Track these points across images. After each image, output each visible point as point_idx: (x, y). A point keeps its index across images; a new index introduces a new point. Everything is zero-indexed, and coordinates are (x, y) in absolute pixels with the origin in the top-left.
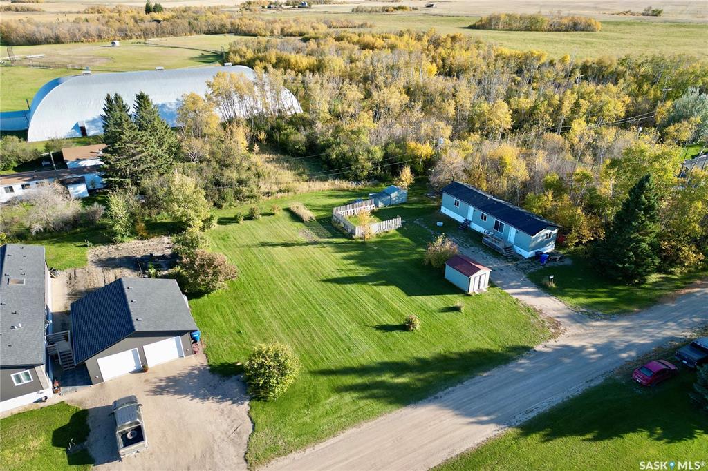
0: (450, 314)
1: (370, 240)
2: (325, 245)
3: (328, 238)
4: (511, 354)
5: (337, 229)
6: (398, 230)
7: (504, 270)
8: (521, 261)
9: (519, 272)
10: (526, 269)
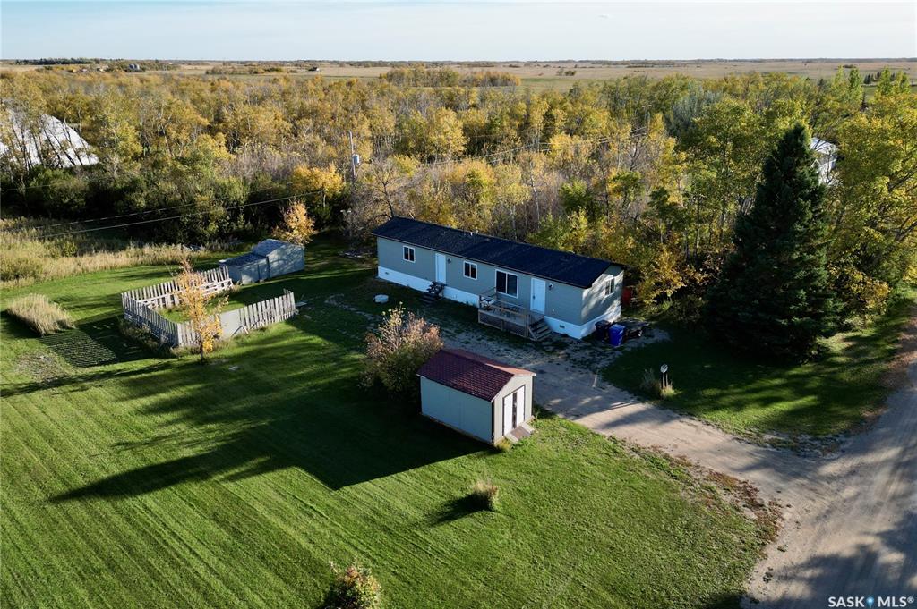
0: (465, 522)
1: (218, 354)
2: (86, 384)
3: (101, 364)
5: (130, 341)
6: (290, 321)
7: (547, 371)
8: (572, 348)
9: (581, 370)
10: (591, 361)
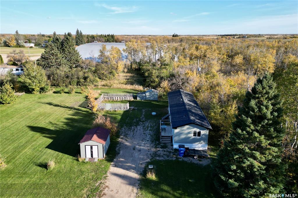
6: (126, 111)
7: (142, 151)
8: (165, 150)
9: (150, 156)
10: (159, 156)
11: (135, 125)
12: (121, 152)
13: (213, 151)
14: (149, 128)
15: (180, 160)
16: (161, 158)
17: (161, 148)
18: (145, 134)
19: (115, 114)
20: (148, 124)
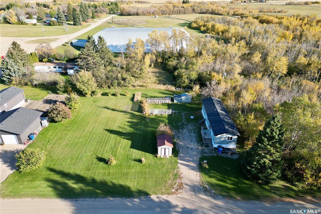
0: (136, 163)
1: (150, 117)
2: (128, 114)
3: (134, 111)
4: (136, 194)
6: (168, 115)
7: (193, 150)
8: (208, 148)
9: (200, 153)
10: (206, 153)
11: (181, 128)
12: (180, 151)
13: (239, 149)
14: (192, 131)
15: (220, 155)
16: (207, 155)
17: (205, 147)
18: (191, 136)
19: (163, 117)
20: (190, 127)
